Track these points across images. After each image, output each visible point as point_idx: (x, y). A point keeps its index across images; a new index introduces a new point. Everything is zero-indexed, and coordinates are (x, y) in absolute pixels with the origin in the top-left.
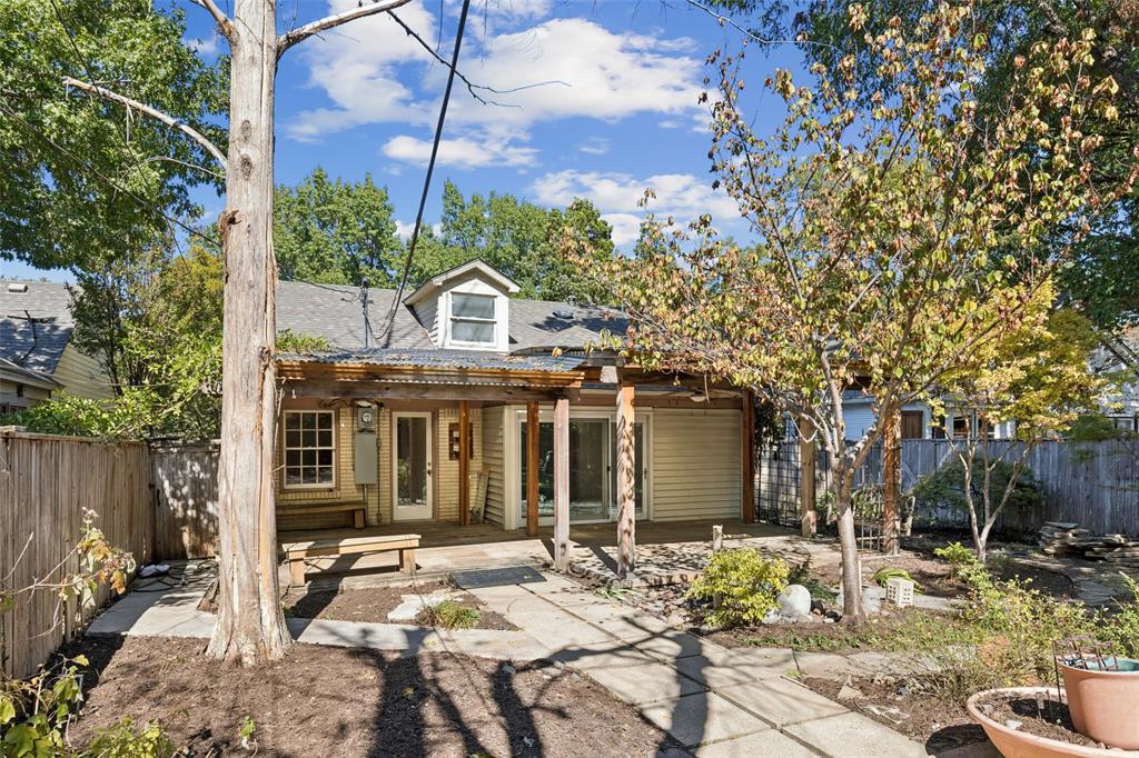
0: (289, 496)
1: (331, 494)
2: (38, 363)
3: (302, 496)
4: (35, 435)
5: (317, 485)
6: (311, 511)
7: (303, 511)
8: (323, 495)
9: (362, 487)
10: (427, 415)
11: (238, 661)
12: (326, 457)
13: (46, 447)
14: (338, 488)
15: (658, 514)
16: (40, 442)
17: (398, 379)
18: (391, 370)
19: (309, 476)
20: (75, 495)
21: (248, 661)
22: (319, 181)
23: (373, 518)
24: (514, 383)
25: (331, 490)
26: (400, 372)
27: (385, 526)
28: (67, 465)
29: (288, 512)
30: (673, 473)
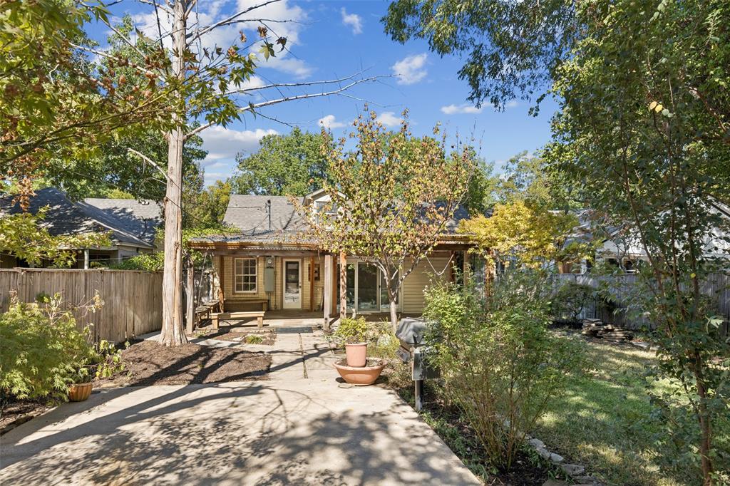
0: (236, 296)
1: (254, 296)
2: (148, 237)
3: (241, 296)
4: (112, 270)
5: (249, 292)
6: (244, 302)
7: (240, 302)
8: (249, 296)
9: (267, 293)
10: (300, 260)
11: (165, 345)
12: (253, 279)
13: (118, 274)
14: (258, 293)
15: (405, 310)
16: (115, 273)
17: (253, 248)
18: (250, 244)
19: (246, 288)
20: (132, 291)
21: (168, 345)
22: (297, 133)
23: (273, 307)
24: (303, 248)
25: (254, 294)
26: (253, 245)
27: (278, 311)
28: (128, 280)
29: (234, 303)
30: (415, 290)
